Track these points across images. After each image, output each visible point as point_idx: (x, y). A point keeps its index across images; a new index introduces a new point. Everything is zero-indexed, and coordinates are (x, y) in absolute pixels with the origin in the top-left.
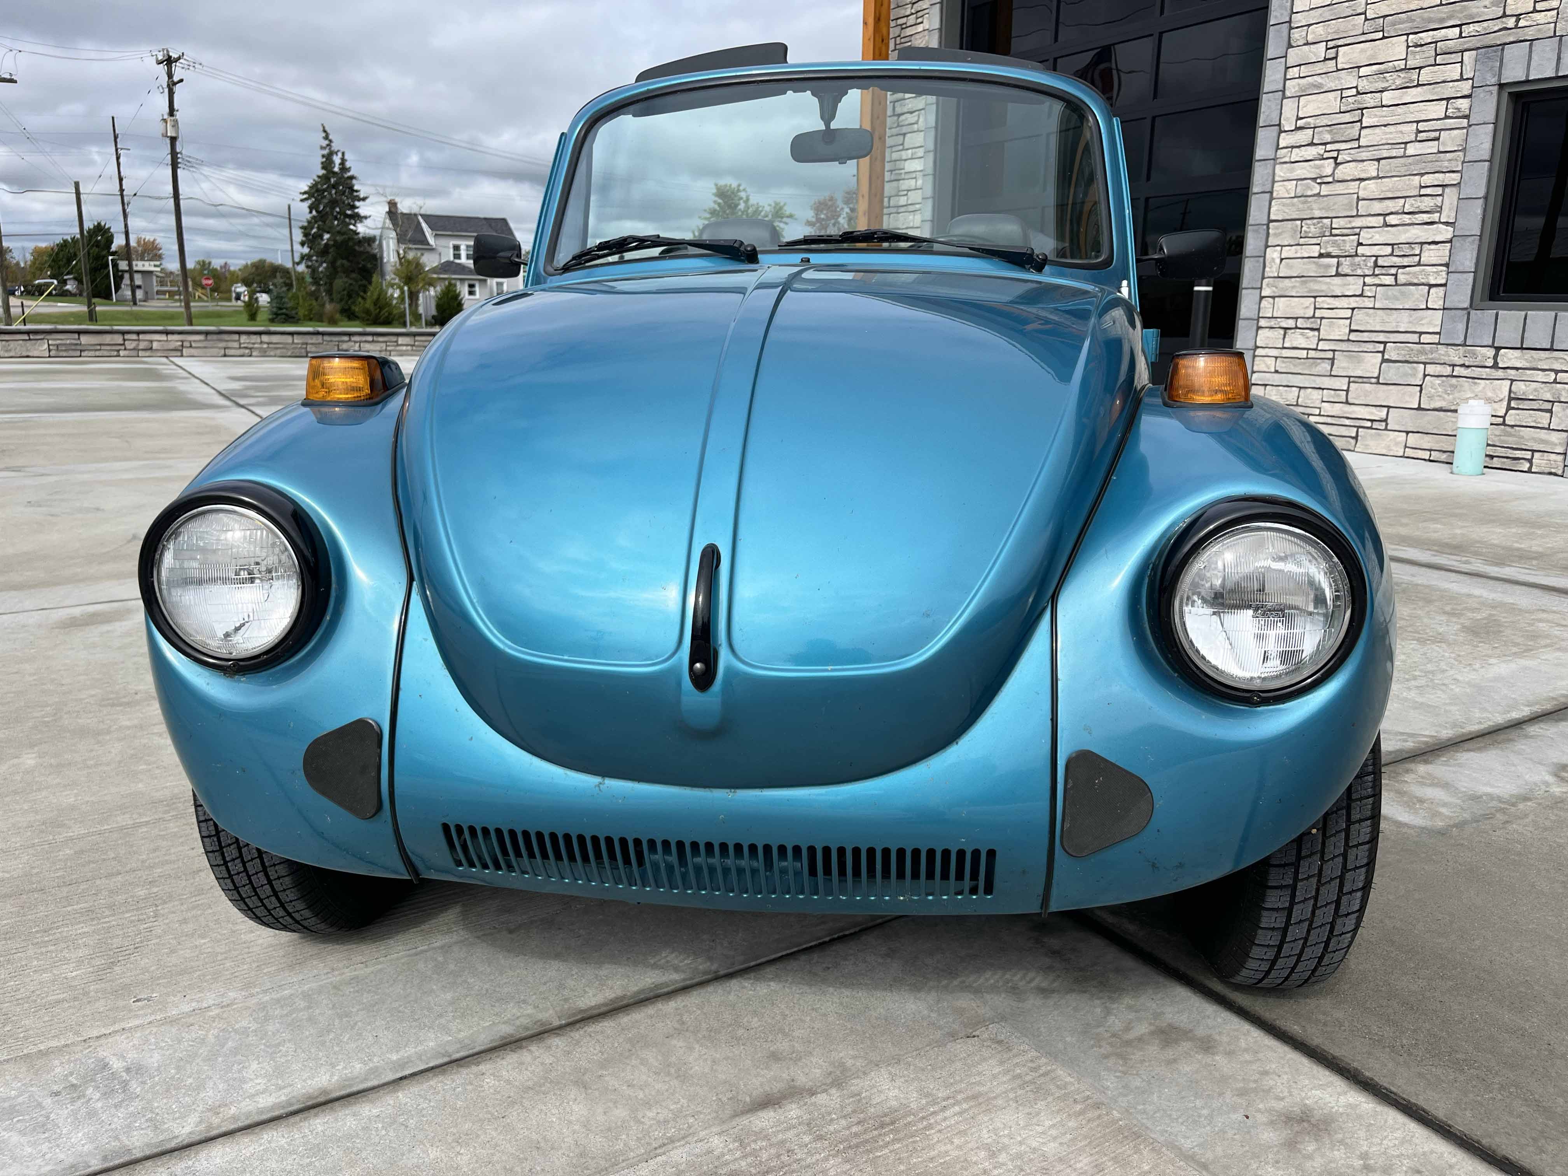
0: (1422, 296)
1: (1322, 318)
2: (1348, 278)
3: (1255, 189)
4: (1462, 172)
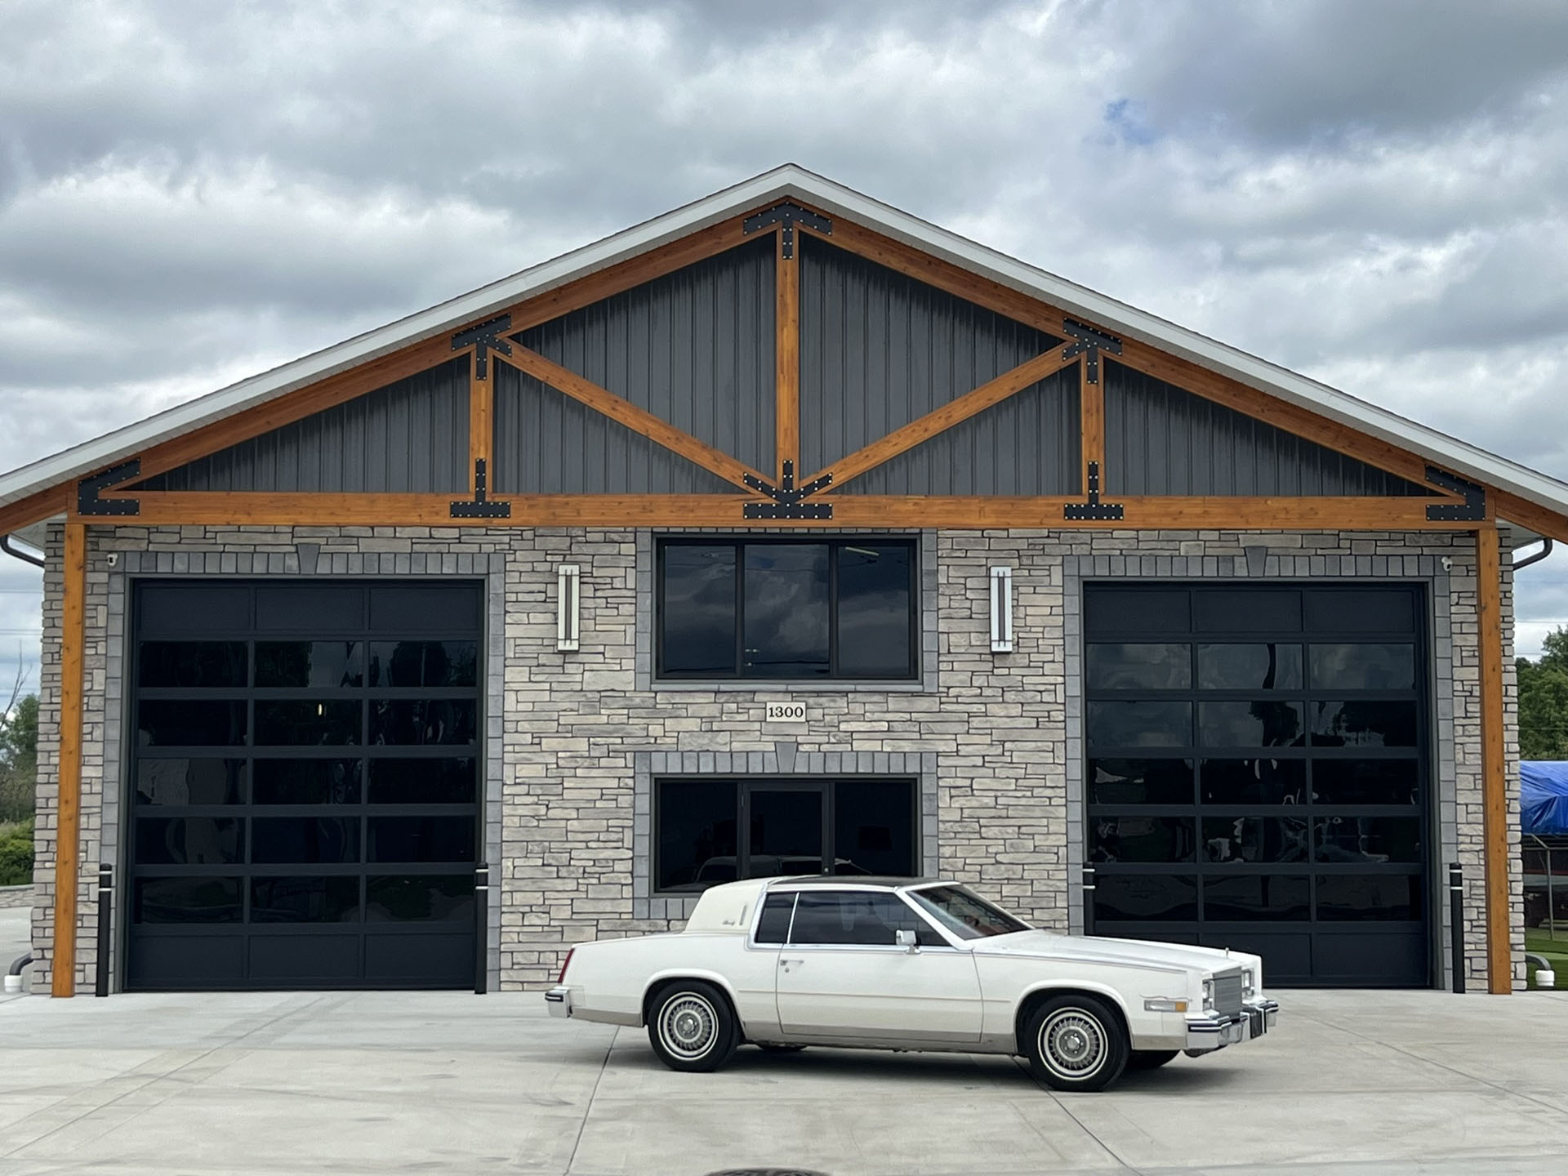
0: (619, 891)
1: (550, 905)
2: (566, 879)
3: (488, 820)
4: (634, 820)
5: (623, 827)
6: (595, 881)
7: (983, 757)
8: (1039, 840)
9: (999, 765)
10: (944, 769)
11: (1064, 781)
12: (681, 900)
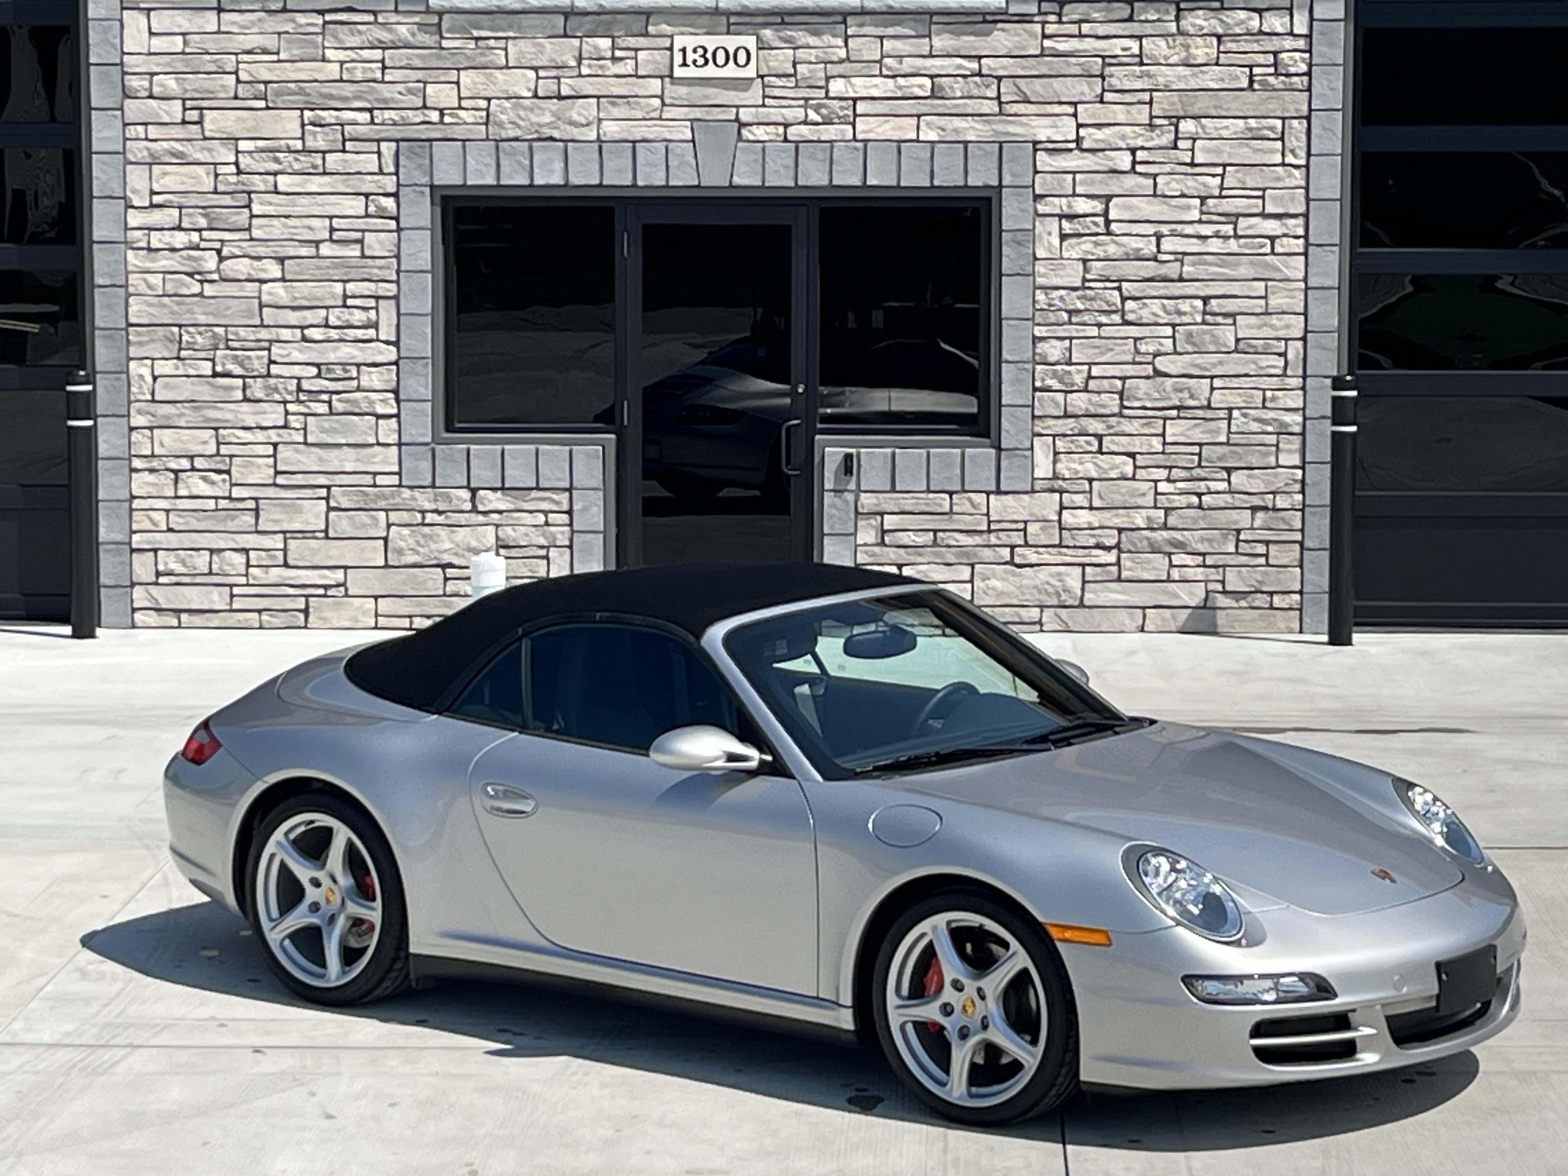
0: (370, 428)
1: (231, 456)
2: (262, 404)
3: (99, 281)
4: (397, 282)
5: (377, 298)
6: (323, 408)
7: (1133, 151)
8: (1247, 327)
9: (1167, 168)
10: (1048, 175)
11: (1303, 200)
12: (499, 447)
